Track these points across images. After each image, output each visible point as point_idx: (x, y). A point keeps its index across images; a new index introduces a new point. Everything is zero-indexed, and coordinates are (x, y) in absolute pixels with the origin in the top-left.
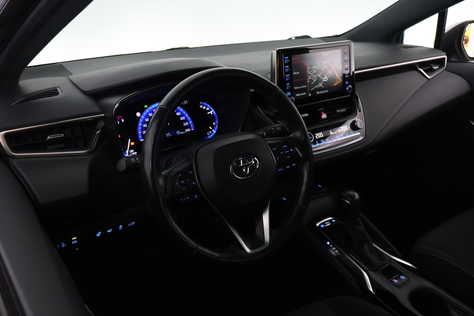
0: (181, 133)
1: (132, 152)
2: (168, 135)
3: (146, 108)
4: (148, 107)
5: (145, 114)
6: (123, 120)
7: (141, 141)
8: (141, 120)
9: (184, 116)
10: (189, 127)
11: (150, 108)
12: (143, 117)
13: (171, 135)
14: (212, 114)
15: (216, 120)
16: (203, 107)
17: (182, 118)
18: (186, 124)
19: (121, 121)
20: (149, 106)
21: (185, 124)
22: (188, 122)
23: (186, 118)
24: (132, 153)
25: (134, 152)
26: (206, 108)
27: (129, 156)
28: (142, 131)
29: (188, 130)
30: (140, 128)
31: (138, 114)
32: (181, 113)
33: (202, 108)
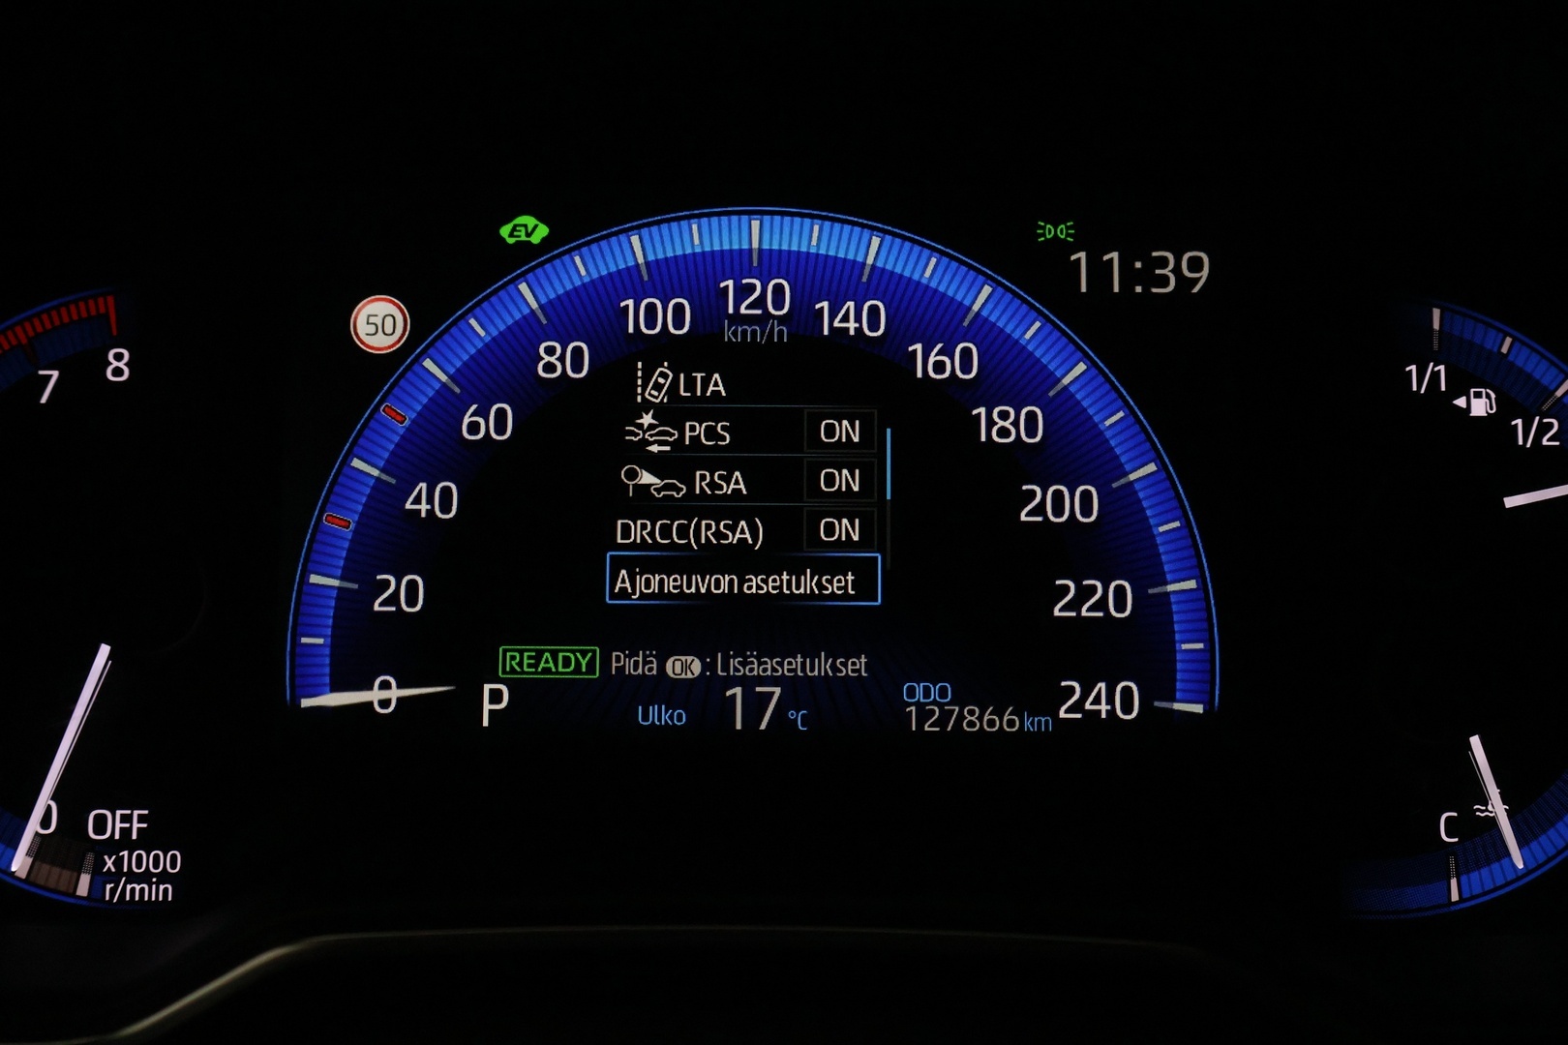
0: (976, 719)
1: (115, 826)
2: (755, 705)
3: (525, 252)
4: (547, 244)
5: (479, 329)
6: (118, 364)
7: (306, 703)
8: (396, 416)
9: (1100, 466)
10: (1137, 646)
11: (582, 268)
13: (797, 716)
16: (1459, 387)
17: (1057, 504)
19: (84, 369)
21: (1085, 593)
22: (1146, 572)
23: (1121, 504)
24: (112, 847)
25: (146, 841)
26: (1507, 408)
27: (53, 876)
28: (362, 569)
29: (1108, 700)
30: (341, 523)
31: (378, 322)
32: (1064, 412)
33: (1438, 401)
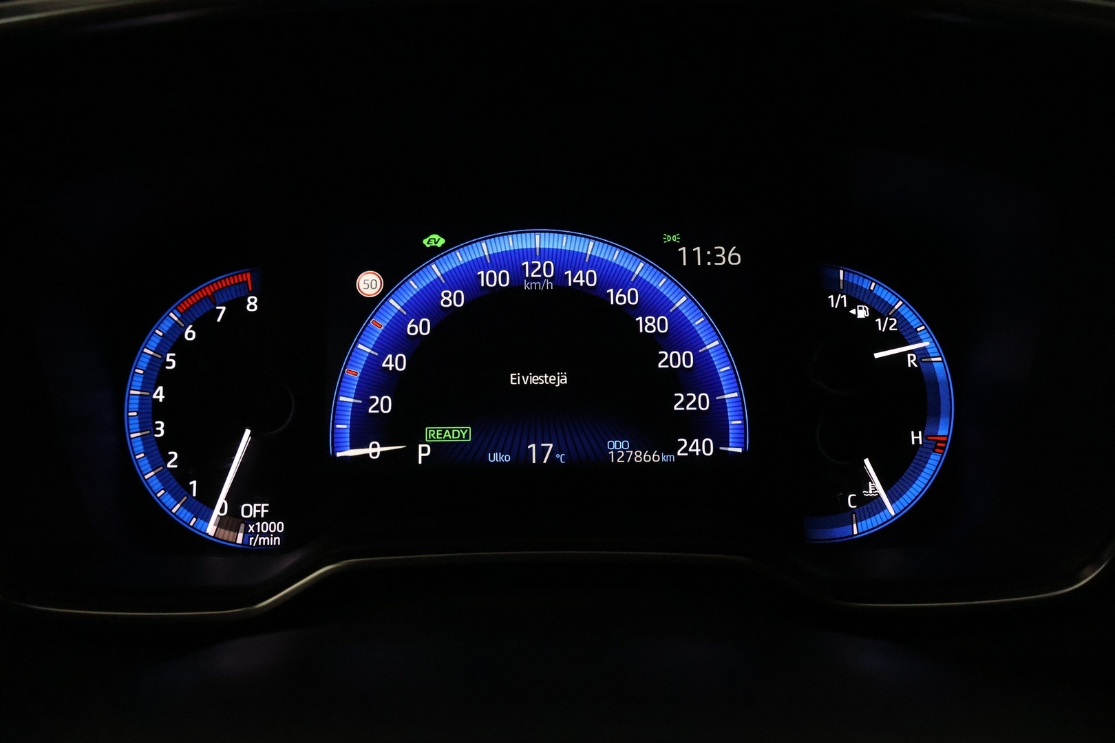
0: (641, 457)
1: (253, 511)
2: (541, 452)
3: (435, 252)
4: (444, 247)
5: (414, 285)
6: (252, 304)
7: (339, 454)
8: (378, 325)
9: (694, 343)
10: (712, 423)
11: (461, 257)
12: (395, 304)
13: (561, 456)
14: (911, 361)
15: (937, 415)
16: (852, 305)
17: (675, 359)
18: (697, 402)
19: (237, 306)
20: (453, 242)
21: (688, 399)
22: (715, 390)
23: (703, 359)
24: (252, 521)
25: (268, 518)
26: (874, 313)
27: (226, 535)
28: (363, 394)
29: (699, 447)
30: (353, 373)
31: (369, 283)
32: (677, 319)
33: (843, 312)
